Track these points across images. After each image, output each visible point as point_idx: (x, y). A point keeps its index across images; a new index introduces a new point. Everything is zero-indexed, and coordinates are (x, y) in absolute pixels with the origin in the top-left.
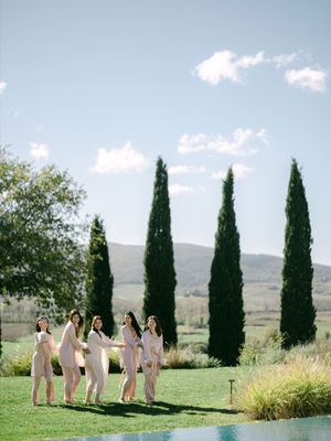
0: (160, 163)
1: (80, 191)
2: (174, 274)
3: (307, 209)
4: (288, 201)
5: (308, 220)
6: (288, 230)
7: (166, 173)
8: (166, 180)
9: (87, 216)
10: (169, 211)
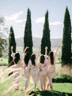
0: (28, 10)
1: (2, 18)
2: (32, 42)
3: (70, 22)
4: (64, 19)
5: (71, 25)
6: (64, 28)
7: (30, 13)
8: (30, 15)
9: (7, 26)
10: (31, 24)
